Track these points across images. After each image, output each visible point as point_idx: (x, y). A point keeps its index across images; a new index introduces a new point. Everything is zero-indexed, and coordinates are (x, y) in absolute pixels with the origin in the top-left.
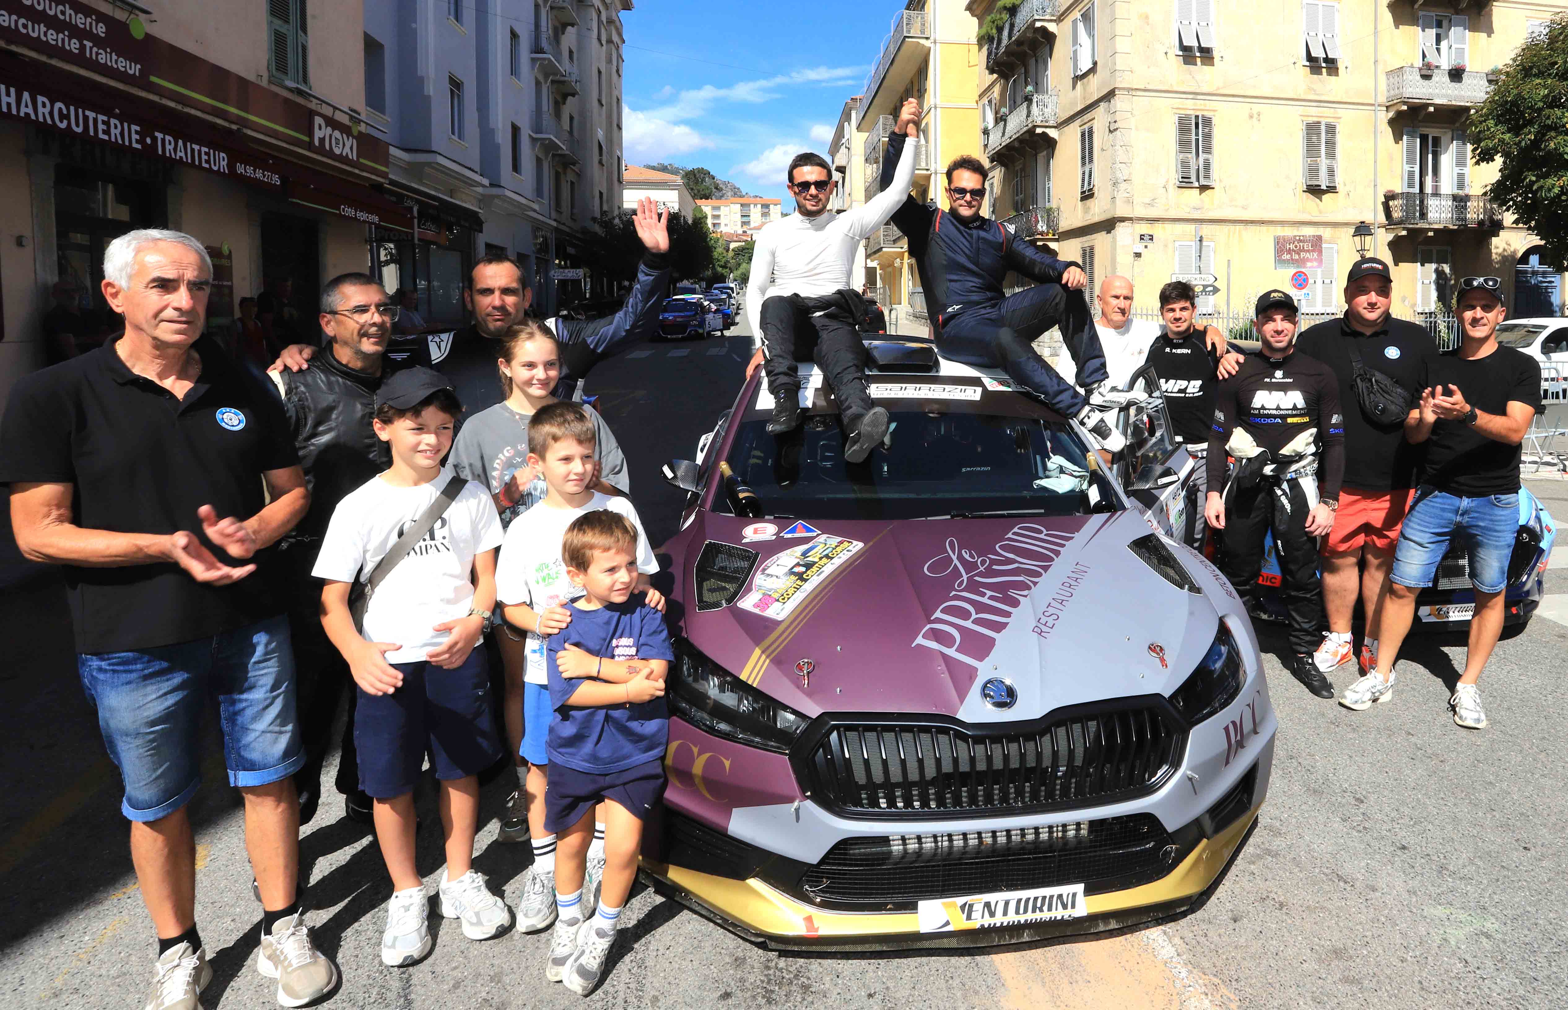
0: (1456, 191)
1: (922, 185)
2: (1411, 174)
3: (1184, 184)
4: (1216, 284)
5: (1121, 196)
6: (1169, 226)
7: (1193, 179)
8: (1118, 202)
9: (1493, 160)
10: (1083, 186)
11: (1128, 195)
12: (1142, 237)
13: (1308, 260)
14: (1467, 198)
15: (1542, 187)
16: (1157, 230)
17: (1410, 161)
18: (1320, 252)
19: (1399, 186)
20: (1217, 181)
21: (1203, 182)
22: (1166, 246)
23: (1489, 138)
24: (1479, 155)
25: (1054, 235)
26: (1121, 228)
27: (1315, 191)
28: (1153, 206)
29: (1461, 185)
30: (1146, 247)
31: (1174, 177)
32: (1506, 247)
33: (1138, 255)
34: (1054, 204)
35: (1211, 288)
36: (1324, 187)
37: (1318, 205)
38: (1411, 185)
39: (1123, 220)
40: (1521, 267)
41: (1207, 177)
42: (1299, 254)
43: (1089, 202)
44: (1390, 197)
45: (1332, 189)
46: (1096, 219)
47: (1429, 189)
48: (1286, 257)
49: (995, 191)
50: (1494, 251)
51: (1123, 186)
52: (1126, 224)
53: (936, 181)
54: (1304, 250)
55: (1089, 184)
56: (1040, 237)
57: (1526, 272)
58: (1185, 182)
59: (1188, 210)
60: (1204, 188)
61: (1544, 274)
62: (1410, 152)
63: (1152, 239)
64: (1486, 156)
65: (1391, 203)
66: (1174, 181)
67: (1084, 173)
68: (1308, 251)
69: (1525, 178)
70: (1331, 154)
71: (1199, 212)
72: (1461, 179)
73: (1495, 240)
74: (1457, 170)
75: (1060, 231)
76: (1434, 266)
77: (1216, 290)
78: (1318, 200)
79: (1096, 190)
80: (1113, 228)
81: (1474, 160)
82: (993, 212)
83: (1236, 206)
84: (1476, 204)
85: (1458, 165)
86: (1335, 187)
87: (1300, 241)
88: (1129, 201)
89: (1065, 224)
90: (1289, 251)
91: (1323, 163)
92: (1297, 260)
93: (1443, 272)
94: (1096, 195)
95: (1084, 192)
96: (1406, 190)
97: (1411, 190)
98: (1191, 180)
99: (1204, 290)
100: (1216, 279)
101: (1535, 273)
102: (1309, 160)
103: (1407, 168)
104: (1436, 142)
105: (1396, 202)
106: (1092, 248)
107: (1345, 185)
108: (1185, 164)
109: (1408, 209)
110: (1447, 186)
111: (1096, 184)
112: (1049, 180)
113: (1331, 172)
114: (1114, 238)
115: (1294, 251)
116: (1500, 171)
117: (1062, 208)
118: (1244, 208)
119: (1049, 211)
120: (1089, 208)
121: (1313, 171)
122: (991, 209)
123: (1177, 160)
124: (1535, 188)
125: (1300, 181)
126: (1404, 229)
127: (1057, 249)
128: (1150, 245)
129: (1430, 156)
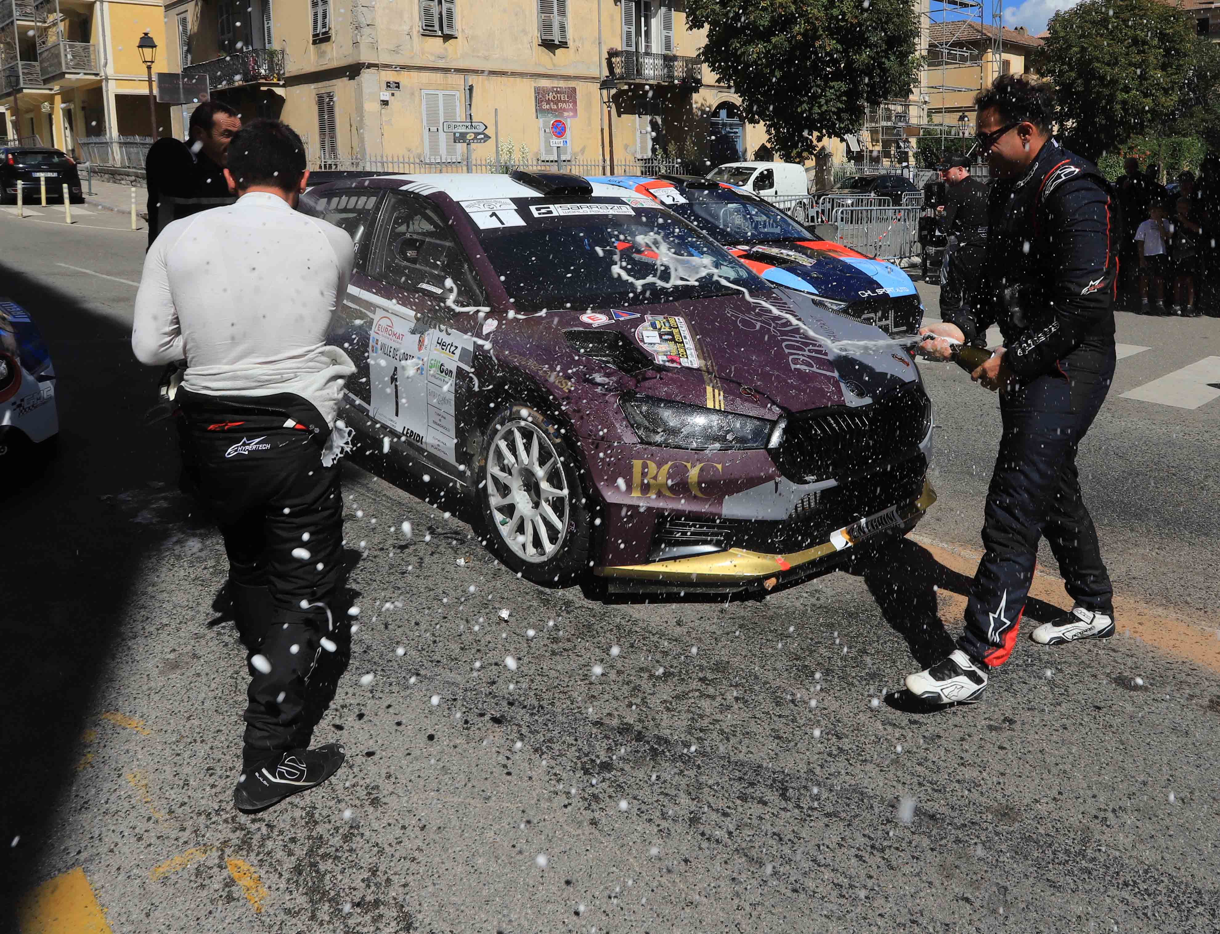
0: (664, 52)
1: (79, 15)
2: (629, 34)
3: (427, 33)
4: (486, 132)
5: (365, 40)
6: (414, 74)
7: (437, 28)
8: (363, 48)
9: (703, 27)
10: (315, 28)
11: (372, 41)
12: (388, 85)
13: (565, 110)
14: (674, 58)
15: (744, 53)
16: (404, 78)
17: (628, 22)
18: (575, 103)
19: (619, 45)
20: (460, 30)
21: (446, 31)
22: (412, 94)
23: (703, 8)
24: (691, 21)
25: (279, 80)
26: (366, 75)
27: (549, 45)
28: (398, 53)
29: (668, 46)
30: (393, 95)
31: (417, 24)
32: (704, 102)
33: (385, 103)
34: (276, 46)
35: (482, 136)
36: (557, 42)
37: (551, 59)
38: (628, 45)
39: (370, 66)
40: (714, 119)
41: (450, 26)
42: (557, 105)
43: (324, 46)
44: (612, 54)
45: (564, 44)
46: (335, 64)
47: (642, 50)
48: (545, 106)
49: (189, 27)
50: (694, 106)
51: (366, 31)
52: (372, 70)
53: (102, 10)
54: (561, 101)
55: (324, 26)
56: (263, 81)
57: (718, 124)
58: (428, 31)
59: (433, 58)
60: (447, 38)
61: (731, 125)
62: (628, 14)
63: (398, 87)
64: (696, 24)
65: (613, 60)
66: (417, 29)
67: (316, 15)
68: (565, 102)
69: (732, 44)
70: (562, 12)
71: (444, 61)
72: (668, 40)
73: (695, 96)
74: (664, 33)
75: (287, 75)
76: (649, 118)
77: (487, 137)
78: (551, 54)
79: (333, 33)
80: (358, 74)
81: (688, 26)
82: (188, 51)
83: (478, 57)
84: (681, 64)
85: (665, 28)
86: (566, 43)
87: (557, 92)
88: (374, 46)
89: (292, 68)
90: (548, 102)
91: (556, 19)
92: (555, 110)
93: (656, 122)
94: (333, 38)
95: (318, 35)
96: (625, 48)
97: (629, 49)
98: (435, 29)
99: (475, 138)
100: (486, 127)
101: (724, 125)
102: (543, 15)
103: (625, 28)
104: (647, 6)
105: (618, 59)
106: (330, 96)
107: (574, 41)
108: (427, 12)
109: (627, 64)
110: (656, 47)
111: (332, 26)
112: (269, 19)
113: (563, 28)
114: (359, 85)
115: (552, 101)
116: (707, 36)
117: (288, 51)
118: (486, 58)
119: (272, 54)
120: (324, 52)
121: (547, 26)
122: (185, 48)
123: (420, 7)
124: (739, 53)
125: (534, 34)
126: (626, 84)
127: (283, 95)
128: (397, 93)
129: (643, 19)
